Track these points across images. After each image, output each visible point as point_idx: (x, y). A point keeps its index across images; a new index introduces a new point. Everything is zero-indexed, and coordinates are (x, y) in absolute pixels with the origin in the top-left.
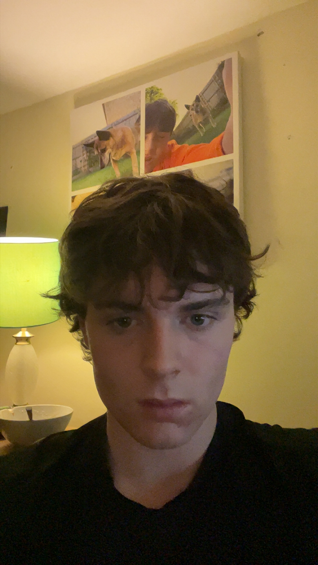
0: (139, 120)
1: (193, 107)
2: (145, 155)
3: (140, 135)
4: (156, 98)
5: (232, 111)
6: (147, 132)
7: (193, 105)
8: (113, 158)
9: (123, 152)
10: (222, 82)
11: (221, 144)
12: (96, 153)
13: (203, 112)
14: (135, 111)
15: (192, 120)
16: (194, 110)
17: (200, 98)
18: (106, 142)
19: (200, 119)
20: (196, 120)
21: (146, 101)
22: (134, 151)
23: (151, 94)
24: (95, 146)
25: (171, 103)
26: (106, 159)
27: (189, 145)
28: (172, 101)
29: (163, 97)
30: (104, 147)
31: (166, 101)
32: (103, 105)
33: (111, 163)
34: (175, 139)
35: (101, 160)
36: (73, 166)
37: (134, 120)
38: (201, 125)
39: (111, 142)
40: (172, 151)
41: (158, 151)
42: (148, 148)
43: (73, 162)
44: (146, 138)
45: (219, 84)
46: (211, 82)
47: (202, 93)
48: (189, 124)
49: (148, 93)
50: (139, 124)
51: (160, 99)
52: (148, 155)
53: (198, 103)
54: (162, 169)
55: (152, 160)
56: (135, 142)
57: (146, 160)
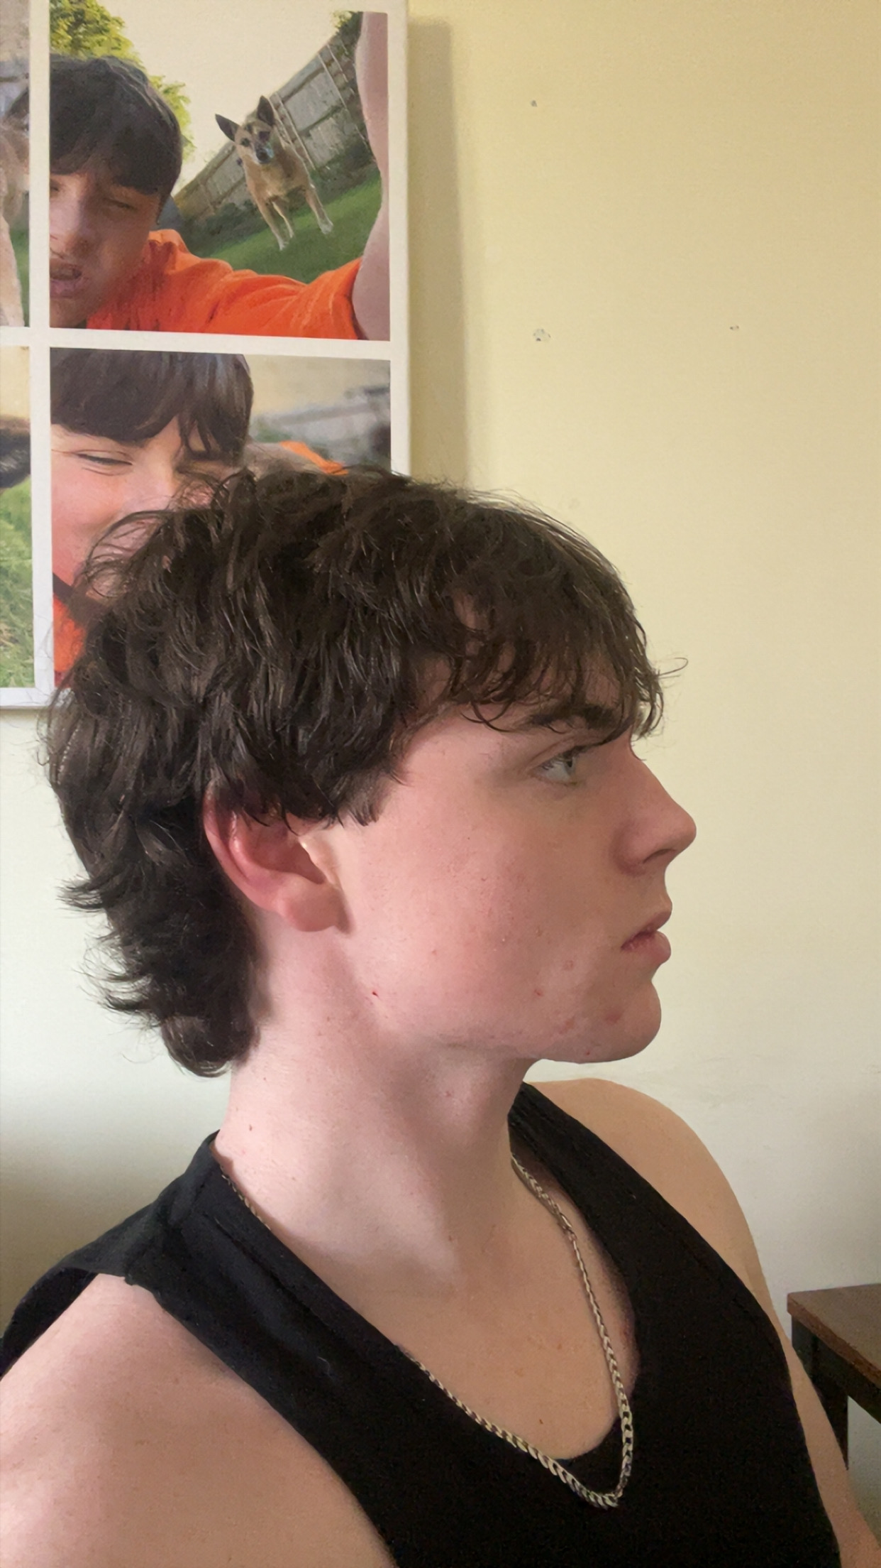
0: (20, 107)
1: (247, 135)
2: (53, 252)
3: (28, 173)
5: (384, 198)
6: (59, 167)
7: (249, 128)
10: (352, 84)
11: (349, 297)
13: (285, 164)
14: (2, 66)
15: (244, 179)
16: (253, 146)
17: (274, 111)
19: (273, 188)
20: (260, 187)
21: (52, 45)
22: (2, 223)
23: (76, 25)
25: (162, 89)
27: (234, 270)
28: (165, 84)
29: (126, 54)
31: (140, 74)
34: (178, 231)
38: (276, 207)
40: (170, 272)
41: (109, 256)
42: (65, 231)
44: (54, 188)
45: (341, 89)
46: (315, 68)
47: (284, 94)
48: (233, 189)
49: (64, 16)
51: (112, 57)
52: (62, 256)
53: (266, 127)
54: (127, 328)
55: (81, 281)
56: (4, 189)
57: (54, 276)
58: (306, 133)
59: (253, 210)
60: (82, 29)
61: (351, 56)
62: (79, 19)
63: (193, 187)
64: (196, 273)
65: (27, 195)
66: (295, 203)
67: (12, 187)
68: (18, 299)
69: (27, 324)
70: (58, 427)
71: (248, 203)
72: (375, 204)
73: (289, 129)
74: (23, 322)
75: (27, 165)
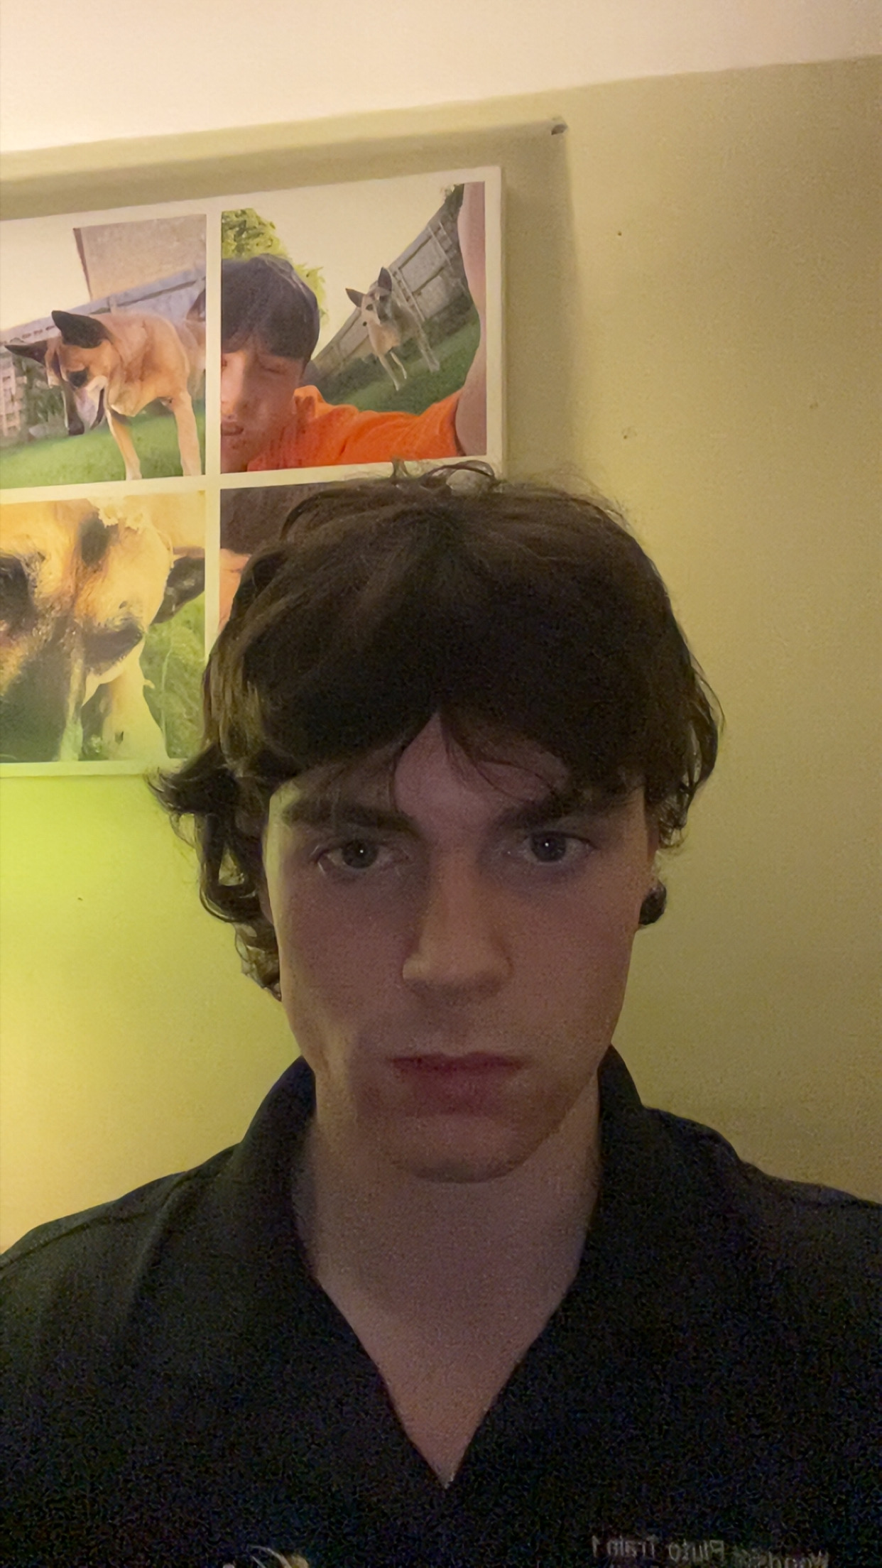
0: (199, 305)
1: (370, 301)
2: (223, 415)
3: (205, 354)
4: (257, 249)
5: (482, 336)
6: (227, 347)
7: (372, 295)
8: (113, 407)
9: (149, 395)
10: (456, 246)
11: (453, 423)
12: (52, 380)
13: (401, 319)
14: (186, 274)
15: (368, 336)
16: (375, 309)
17: (392, 277)
18: (86, 354)
19: (391, 340)
20: (380, 341)
21: (223, 252)
22: (186, 399)
23: (240, 233)
24: (48, 357)
26: (87, 407)
27: (359, 412)
28: (307, 268)
30: (81, 368)
31: (287, 264)
32: (77, 232)
33: (106, 420)
34: (316, 386)
35: (72, 410)
37: (185, 299)
38: (393, 355)
39: (105, 355)
40: (310, 420)
41: (264, 411)
42: (232, 398)
44: (224, 364)
45: (446, 252)
46: (426, 238)
47: (400, 264)
48: (358, 347)
49: (231, 228)
50: (202, 315)
51: (268, 254)
52: (230, 417)
53: (387, 292)
54: (277, 467)
55: (243, 436)
56: (188, 370)
57: (224, 433)
58: (418, 293)
59: (375, 361)
60: (244, 236)
61: (455, 221)
62: (243, 227)
63: (329, 350)
64: (329, 417)
65: (205, 371)
66: (408, 351)
67: (194, 369)
68: (197, 453)
70: (224, 551)
71: (372, 356)
72: (475, 343)
73: (404, 290)
74: (200, 472)
75: (204, 348)
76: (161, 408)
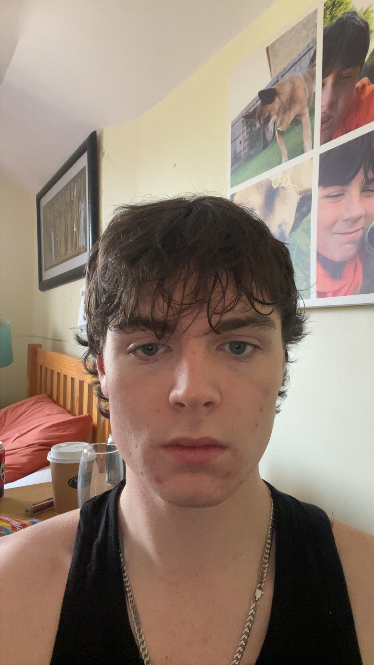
0: (313, 59)
2: (322, 113)
3: (315, 84)
6: (325, 75)
8: (279, 129)
12: (258, 126)
14: (308, 45)
18: (270, 107)
21: (324, 24)
22: (307, 110)
23: (332, 9)
24: (257, 115)
26: (270, 132)
28: (365, 9)
30: (268, 115)
32: (266, 49)
36: (232, 151)
37: (307, 60)
39: (276, 105)
40: (363, 98)
41: (341, 104)
42: (326, 102)
43: (232, 145)
44: (323, 85)
49: (328, 9)
50: (314, 64)
52: (325, 113)
54: (346, 132)
55: (331, 120)
56: (308, 96)
57: (322, 123)
62: (334, 5)
65: (315, 93)
67: (310, 92)
68: (311, 138)
69: (313, 148)
70: (321, 187)
74: (311, 148)
75: (315, 81)
76: (297, 121)
